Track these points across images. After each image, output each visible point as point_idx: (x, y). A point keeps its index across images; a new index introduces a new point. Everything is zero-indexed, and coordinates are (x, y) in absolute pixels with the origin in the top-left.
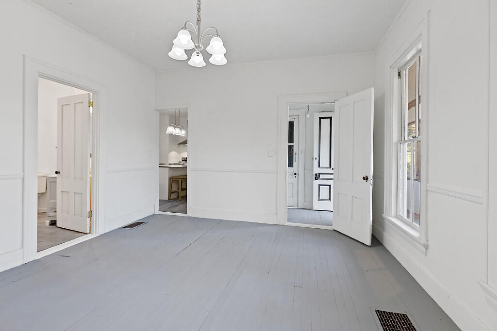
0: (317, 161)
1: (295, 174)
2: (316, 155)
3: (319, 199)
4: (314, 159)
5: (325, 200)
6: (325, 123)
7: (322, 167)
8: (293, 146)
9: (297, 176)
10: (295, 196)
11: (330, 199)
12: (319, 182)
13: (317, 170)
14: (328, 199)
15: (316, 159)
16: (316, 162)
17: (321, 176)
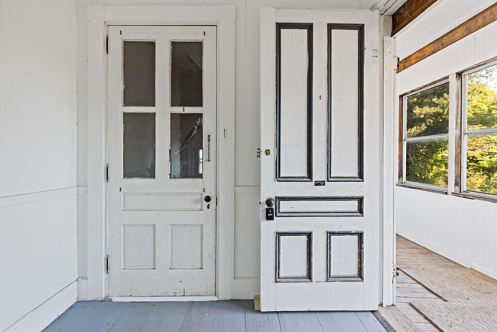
0: (272, 157)
1: (208, 199)
2: (267, 142)
3: (278, 278)
4: (263, 154)
5: (296, 279)
6: (295, 40)
7: (288, 179)
8: (200, 115)
9: (212, 203)
10: (208, 263)
11: (309, 276)
12: (279, 224)
13: (270, 189)
14: (304, 273)
15: (268, 152)
16: (267, 163)
17: (284, 206)
